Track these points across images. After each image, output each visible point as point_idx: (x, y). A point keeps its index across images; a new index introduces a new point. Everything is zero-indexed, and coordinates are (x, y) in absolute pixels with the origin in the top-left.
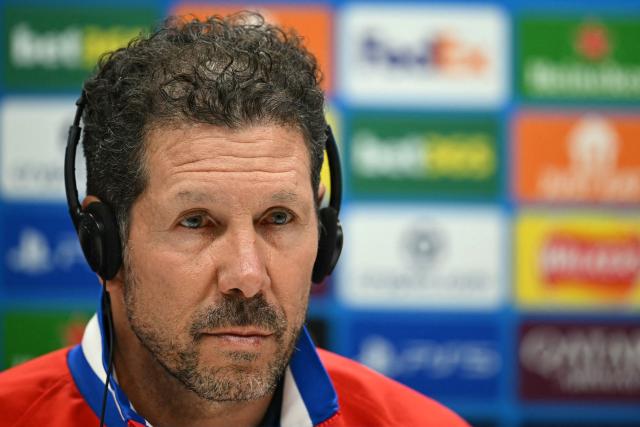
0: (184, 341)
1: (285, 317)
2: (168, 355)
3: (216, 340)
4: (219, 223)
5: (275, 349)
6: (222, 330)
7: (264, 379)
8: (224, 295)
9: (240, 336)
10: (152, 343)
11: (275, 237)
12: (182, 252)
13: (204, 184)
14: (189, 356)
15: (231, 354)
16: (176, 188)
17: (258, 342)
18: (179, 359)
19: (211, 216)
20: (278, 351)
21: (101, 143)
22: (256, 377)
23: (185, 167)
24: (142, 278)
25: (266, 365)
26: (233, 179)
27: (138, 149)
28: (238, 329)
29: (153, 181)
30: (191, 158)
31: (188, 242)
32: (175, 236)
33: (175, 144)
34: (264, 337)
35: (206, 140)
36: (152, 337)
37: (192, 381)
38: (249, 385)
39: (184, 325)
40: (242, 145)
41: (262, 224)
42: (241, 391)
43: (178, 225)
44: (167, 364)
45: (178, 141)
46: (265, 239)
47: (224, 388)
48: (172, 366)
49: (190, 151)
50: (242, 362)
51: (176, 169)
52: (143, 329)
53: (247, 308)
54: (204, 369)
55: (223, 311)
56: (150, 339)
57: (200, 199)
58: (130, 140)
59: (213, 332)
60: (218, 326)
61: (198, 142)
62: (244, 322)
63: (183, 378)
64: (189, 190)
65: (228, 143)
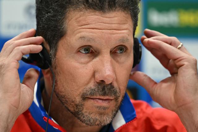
0: (78, 100)
1: (120, 92)
2: (70, 104)
3: (92, 101)
4: (96, 51)
5: (115, 105)
6: (95, 97)
7: (110, 117)
8: (97, 83)
9: (102, 100)
10: (64, 99)
11: (119, 59)
12: (80, 63)
13: (91, 34)
14: (80, 106)
15: (98, 107)
16: (79, 35)
17: (109, 102)
18: (75, 107)
19: (93, 49)
20: (116, 105)
21: (46, 15)
22: (107, 117)
23: (83, 27)
24: (61, 72)
25: (111, 111)
26: (103, 33)
27: (63, 19)
28: (102, 97)
29: (69, 32)
30: (86, 23)
31: (82, 59)
32: (77, 56)
33: (79, 18)
34: (111, 100)
35: (92, 16)
36: (64, 97)
37: (80, 116)
38: (104, 120)
39: (79, 93)
40: (108, 19)
41: (113, 53)
42: (101, 122)
43: (79, 51)
44: (70, 108)
45: (80, 16)
46: (114, 59)
47: (94, 121)
48: (72, 109)
49: (85, 20)
50: (102, 111)
51: (79, 27)
52: (60, 93)
53: (106, 89)
54: (86, 112)
55: (96, 90)
56: (63, 97)
57: (89, 41)
58: (60, 15)
59: (91, 97)
60: (93, 95)
61: (89, 17)
62: (105, 94)
63: (76, 114)
64: (85, 36)
65: (102, 18)
